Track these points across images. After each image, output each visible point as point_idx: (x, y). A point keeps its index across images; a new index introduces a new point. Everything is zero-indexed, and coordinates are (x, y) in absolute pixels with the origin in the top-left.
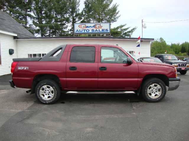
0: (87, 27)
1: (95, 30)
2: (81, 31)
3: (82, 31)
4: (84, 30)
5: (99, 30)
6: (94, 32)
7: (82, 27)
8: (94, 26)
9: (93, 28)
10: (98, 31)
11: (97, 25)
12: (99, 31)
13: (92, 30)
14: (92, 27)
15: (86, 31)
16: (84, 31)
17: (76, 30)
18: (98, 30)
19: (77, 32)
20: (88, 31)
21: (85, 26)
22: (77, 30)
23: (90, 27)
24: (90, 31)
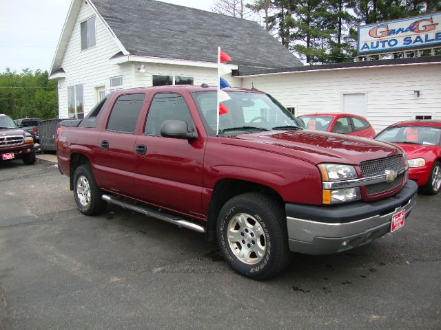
0: (393, 32)
1: (413, 38)
2: (375, 45)
3: (377, 46)
4: (384, 42)
5: (427, 36)
6: (411, 44)
7: (379, 34)
8: (411, 29)
9: (409, 33)
10: (424, 39)
11: (422, 21)
12: (427, 40)
13: (405, 40)
14: (406, 31)
15: (389, 45)
16: (384, 46)
17: (363, 44)
18: (423, 36)
19: (364, 50)
20: (392, 43)
21: (384, 29)
22: (366, 44)
23: (400, 30)
24: (400, 44)
